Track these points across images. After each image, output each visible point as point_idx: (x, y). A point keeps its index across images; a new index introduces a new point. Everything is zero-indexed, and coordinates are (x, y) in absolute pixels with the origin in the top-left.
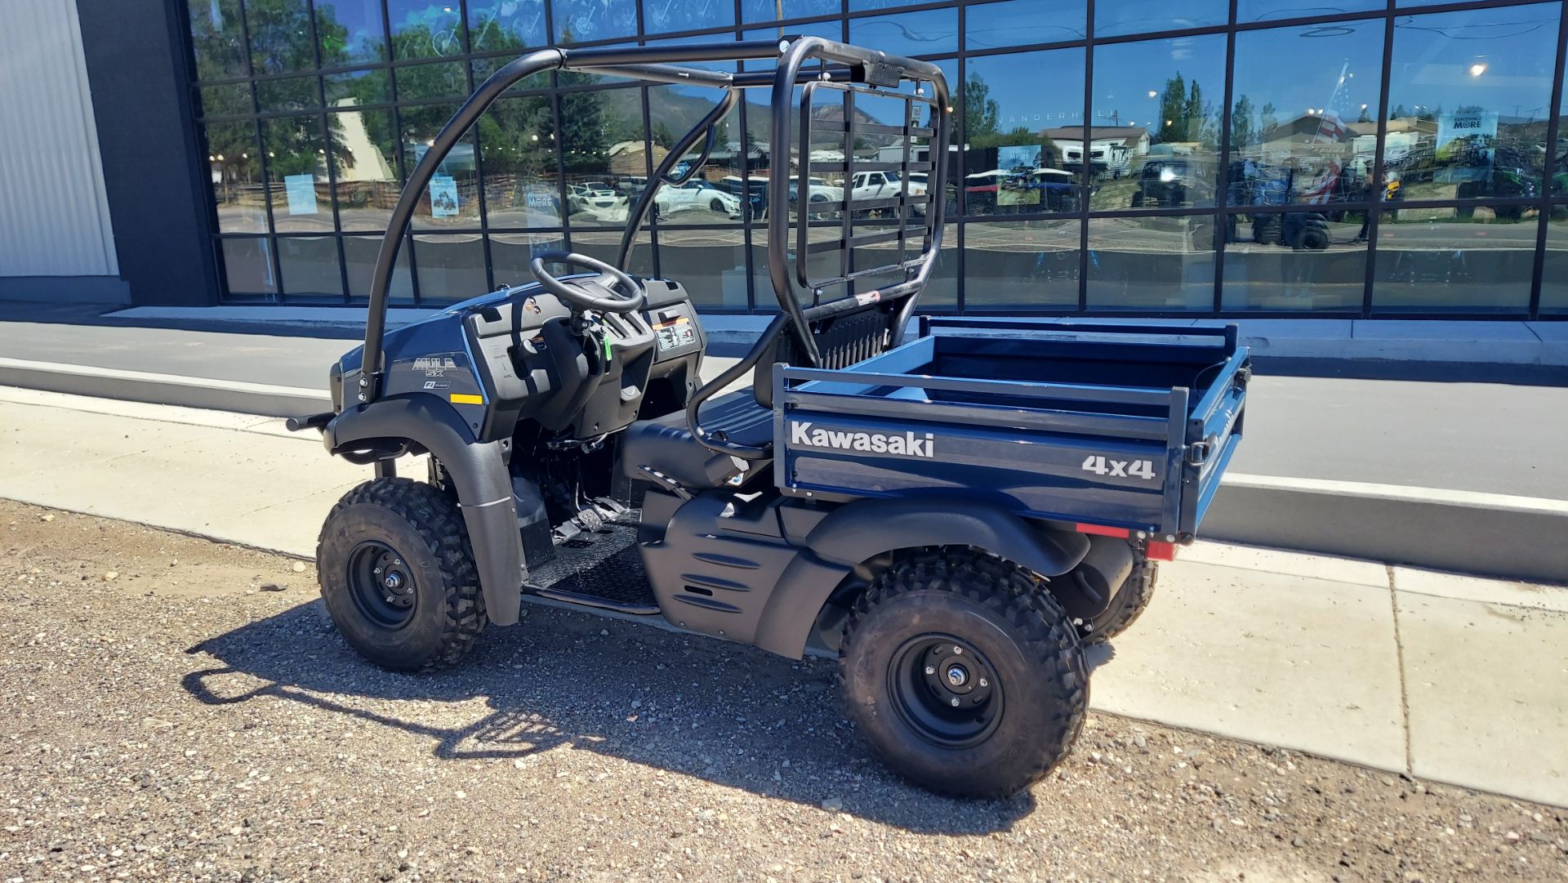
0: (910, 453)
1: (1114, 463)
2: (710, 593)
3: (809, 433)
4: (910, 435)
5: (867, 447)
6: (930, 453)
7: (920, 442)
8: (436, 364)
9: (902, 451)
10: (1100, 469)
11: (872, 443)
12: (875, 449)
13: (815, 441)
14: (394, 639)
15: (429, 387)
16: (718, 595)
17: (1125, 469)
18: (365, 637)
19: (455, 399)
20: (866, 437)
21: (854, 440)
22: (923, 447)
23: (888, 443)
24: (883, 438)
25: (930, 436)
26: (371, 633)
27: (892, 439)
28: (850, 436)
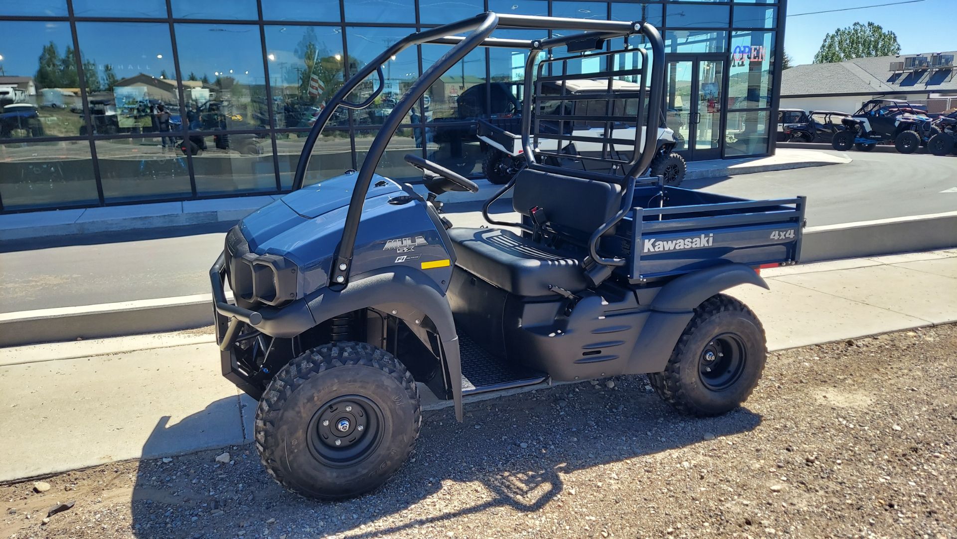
0: (702, 246)
1: (781, 233)
2: (599, 352)
3: (654, 245)
4: (703, 236)
5: (682, 247)
6: (711, 244)
7: (707, 239)
8: (407, 242)
9: (698, 246)
10: (776, 237)
11: (685, 244)
12: (686, 247)
13: (657, 249)
14: (360, 470)
15: (400, 261)
16: (605, 352)
17: (785, 235)
18: (330, 480)
19: (425, 266)
20: (682, 241)
21: (676, 244)
22: (708, 241)
23: (692, 242)
24: (690, 240)
25: (711, 235)
26: (335, 474)
27: (694, 240)
28: (674, 242)
